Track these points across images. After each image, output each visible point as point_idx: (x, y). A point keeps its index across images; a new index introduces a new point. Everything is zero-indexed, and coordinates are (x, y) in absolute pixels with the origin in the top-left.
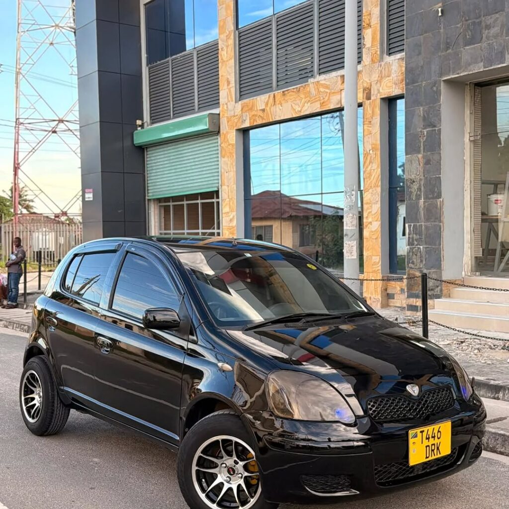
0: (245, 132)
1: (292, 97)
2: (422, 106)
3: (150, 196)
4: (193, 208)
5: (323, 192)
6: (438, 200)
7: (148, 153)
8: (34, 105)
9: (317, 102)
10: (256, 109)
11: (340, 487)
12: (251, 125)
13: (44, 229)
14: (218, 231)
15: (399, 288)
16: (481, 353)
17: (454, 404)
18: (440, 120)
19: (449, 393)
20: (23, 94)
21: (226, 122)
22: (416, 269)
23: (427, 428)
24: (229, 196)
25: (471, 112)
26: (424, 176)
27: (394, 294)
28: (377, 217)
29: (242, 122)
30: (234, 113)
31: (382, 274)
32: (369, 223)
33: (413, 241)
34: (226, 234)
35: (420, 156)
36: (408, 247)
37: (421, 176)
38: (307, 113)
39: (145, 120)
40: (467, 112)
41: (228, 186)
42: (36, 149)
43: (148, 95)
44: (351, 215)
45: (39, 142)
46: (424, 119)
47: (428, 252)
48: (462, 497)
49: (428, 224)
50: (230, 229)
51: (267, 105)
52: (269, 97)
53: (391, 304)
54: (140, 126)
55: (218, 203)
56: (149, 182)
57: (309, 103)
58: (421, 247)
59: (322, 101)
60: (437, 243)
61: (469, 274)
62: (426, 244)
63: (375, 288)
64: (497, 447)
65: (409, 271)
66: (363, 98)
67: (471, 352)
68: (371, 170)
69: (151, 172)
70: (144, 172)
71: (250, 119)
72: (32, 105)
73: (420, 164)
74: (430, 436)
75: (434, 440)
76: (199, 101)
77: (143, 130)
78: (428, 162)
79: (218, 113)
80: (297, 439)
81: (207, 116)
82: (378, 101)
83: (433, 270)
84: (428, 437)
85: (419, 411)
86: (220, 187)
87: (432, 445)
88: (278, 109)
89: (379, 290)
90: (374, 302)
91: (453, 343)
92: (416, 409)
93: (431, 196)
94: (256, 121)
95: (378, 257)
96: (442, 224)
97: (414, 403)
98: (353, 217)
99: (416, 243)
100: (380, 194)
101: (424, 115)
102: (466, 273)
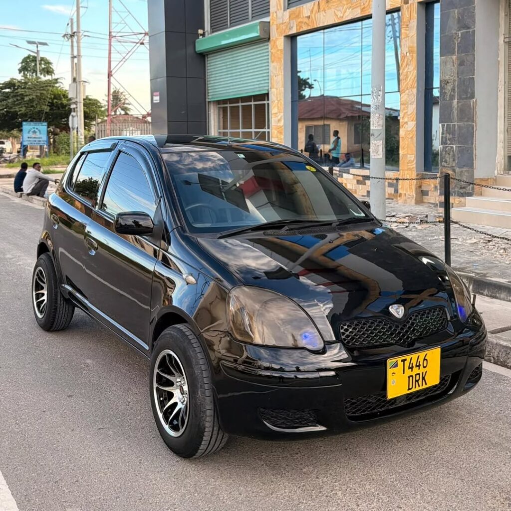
0: (292, 38)
1: (335, 4)
2: (456, 8)
3: (210, 99)
4: (247, 109)
5: (363, 94)
6: (472, 101)
7: (209, 59)
8: (125, 20)
9: (358, 8)
10: (302, 17)
11: (304, 422)
12: (298, 31)
13: (131, 128)
14: (268, 130)
15: (433, 186)
16: (506, 253)
17: (447, 326)
18: (474, 22)
19: (442, 314)
20: (115, 11)
21: (275, 30)
22: (448, 167)
23: (410, 357)
24: (277, 98)
25: (506, 14)
26: (458, 77)
27: (428, 191)
28: (412, 117)
29: (290, 29)
30: (283, 21)
31: (416, 172)
32: (405, 123)
33: (446, 140)
34: (274, 133)
35: (454, 57)
36: (441, 146)
37: (455, 77)
38: (349, 18)
39: (206, 30)
40: (502, 14)
41: (277, 89)
42: (126, 58)
43: (209, 6)
44: (377, 115)
45: (127, 52)
46: (459, 21)
47: (461, 151)
48: (460, 424)
49: (461, 124)
50: (278, 128)
51: (313, 12)
52: (314, 4)
53: (425, 201)
54: (201, 35)
55: (268, 104)
56: (209, 86)
57: (350, 9)
58: (454, 146)
59: (362, 7)
60: (470, 142)
61: (502, 173)
62: (459, 143)
63: (410, 185)
64: (508, 361)
65: (442, 169)
66: (401, 2)
67: (497, 252)
68: (407, 72)
69: (211, 76)
70: (205, 77)
71: (297, 26)
72: (123, 20)
73: (454, 66)
74: (414, 365)
75: (419, 369)
76: (252, 11)
77: (204, 38)
78: (461, 64)
79: (269, 21)
80: (259, 367)
81: (258, 24)
82: (415, 6)
83: (465, 169)
84: (411, 366)
85: (403, 336)
86: (270, 90)
87: (416, 375)
88: (322, 16)
89: (414, 187)
90: (409, 198)
91: (479, 241)
92: (399, 333)
93: (465, 96)
94: (302, 28)
95: (413, 155)
96: (475, 124)
97: (397, 327)
98: (379, 117)
99: (449, 142)
100: (416, 95)
101: (458, 17)
102: (499, 172)
